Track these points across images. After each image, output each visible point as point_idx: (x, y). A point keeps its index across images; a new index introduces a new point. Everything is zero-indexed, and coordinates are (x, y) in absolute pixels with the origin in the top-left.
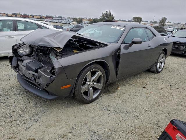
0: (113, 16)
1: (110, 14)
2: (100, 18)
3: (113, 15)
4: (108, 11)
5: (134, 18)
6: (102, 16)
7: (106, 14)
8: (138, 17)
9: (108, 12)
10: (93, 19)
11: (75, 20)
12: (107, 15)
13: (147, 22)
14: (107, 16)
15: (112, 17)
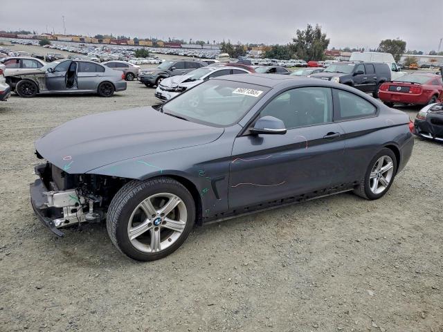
0: (326, 39)
1: (319, 32)
2: (292, 42)
3: (325, 36)
4: (312, 25)
5: (383, 43)
6: (296, 37)
7: (308, 33)
8: (394, 41)
9: (314, 29)
10: (273, 47)
11: (226, 48)
12: (311, 35)
13: (421, 53)
14: (309, 38)
15: (323, 40)
